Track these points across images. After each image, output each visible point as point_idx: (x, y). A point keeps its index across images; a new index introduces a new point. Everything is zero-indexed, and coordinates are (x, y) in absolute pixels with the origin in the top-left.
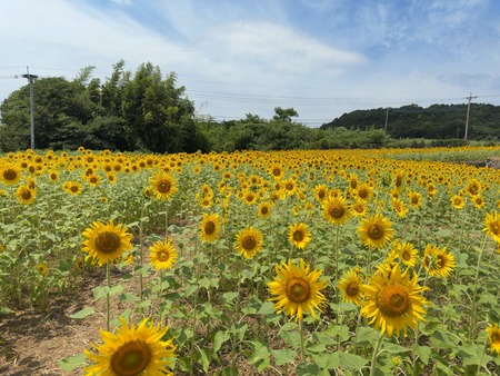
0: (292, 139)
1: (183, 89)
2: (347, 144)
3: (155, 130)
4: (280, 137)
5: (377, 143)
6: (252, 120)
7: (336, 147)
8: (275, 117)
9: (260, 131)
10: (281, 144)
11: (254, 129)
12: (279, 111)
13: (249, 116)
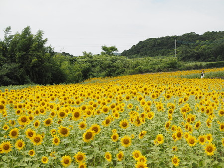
0: (118, 68)
1: (46, 40)
2: (154, 69)
3: (37, 69)
4: (109, 67)
5: (173, 67)
6: (87, 56)
7: (148, 71)
8: (102, 53)
9: (95, 63)
10: (110, 72)
11: (91, 62)
12: (104, 48)
13: (85, 53)
